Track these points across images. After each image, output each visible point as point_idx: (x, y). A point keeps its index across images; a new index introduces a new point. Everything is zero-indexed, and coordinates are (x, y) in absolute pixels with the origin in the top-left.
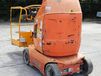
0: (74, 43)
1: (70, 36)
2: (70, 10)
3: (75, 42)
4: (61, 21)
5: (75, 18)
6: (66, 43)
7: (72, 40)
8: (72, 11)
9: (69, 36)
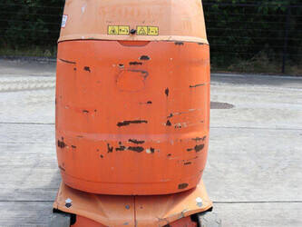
0: (148, 151)
1: (126, 123)
2: (123, 28)
3: (152, 150)
4: (87, 69)
5: (144, 58)
6: (111, 150)
7: (136, 142)
9: (120, 124)
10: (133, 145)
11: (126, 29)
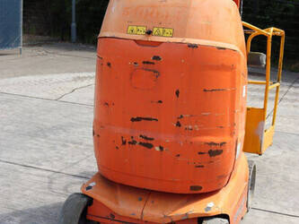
0: (157, 149)
1: (138, 119)
2: (140, 28)
3: (161, 148)
4: (109, 64)
6: (124, 143)
7: (146, 138)
8: (149, 33)
9: (133, 120)
10: (143, 141)
11: (143, 29)
